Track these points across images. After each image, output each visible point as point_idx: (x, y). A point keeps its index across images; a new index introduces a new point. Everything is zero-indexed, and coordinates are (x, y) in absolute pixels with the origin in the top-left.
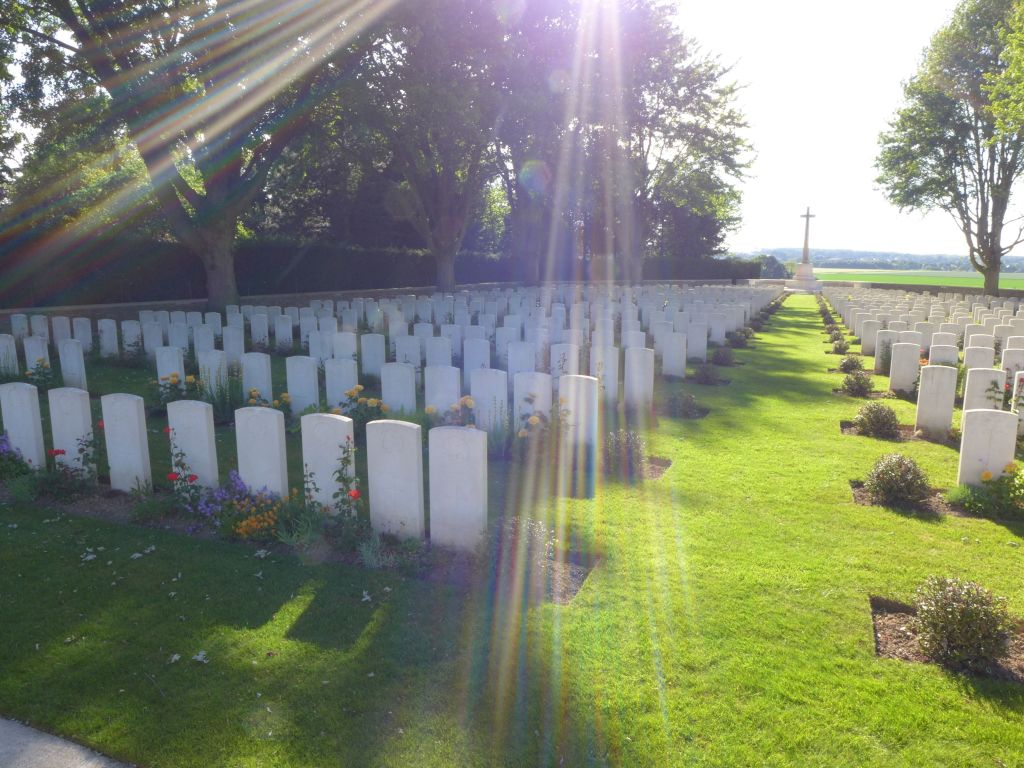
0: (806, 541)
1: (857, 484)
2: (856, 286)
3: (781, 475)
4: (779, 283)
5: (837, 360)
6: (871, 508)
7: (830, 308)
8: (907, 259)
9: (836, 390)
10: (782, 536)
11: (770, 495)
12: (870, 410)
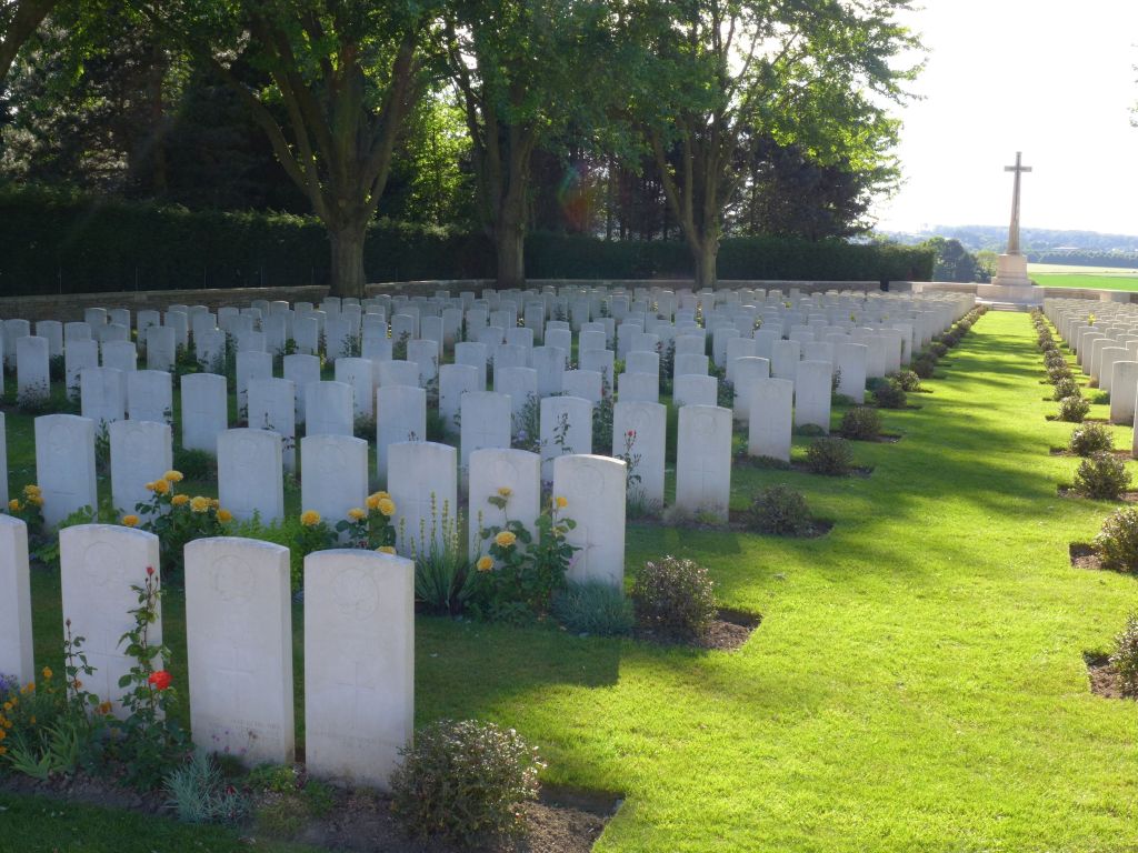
0: (1004, 763)
1: (1096, 659)
2: (1103, 299)
3: (962, 642)
4: (967, 291)
5: (1067, 432)
6: (1120, 703)
7: (1056, 338)
9: (1063, 487)
10: (962, 755)
11: (940, 681)
12: (1123, 523)
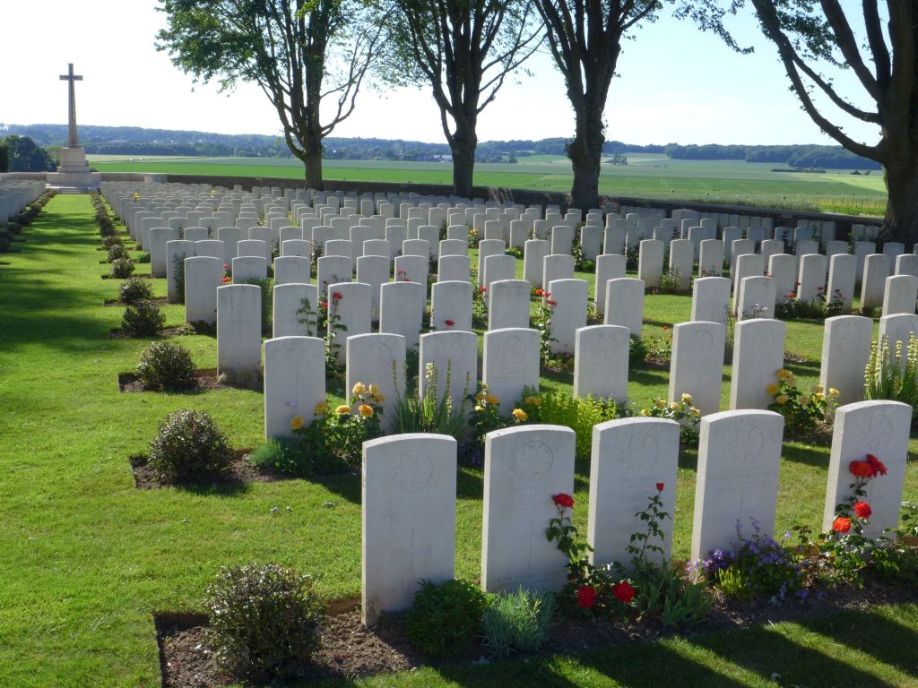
1: (139, 461)
2: (147, 181)
8: (214, 142)
9: (115, 331)
